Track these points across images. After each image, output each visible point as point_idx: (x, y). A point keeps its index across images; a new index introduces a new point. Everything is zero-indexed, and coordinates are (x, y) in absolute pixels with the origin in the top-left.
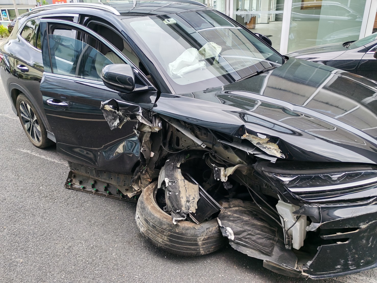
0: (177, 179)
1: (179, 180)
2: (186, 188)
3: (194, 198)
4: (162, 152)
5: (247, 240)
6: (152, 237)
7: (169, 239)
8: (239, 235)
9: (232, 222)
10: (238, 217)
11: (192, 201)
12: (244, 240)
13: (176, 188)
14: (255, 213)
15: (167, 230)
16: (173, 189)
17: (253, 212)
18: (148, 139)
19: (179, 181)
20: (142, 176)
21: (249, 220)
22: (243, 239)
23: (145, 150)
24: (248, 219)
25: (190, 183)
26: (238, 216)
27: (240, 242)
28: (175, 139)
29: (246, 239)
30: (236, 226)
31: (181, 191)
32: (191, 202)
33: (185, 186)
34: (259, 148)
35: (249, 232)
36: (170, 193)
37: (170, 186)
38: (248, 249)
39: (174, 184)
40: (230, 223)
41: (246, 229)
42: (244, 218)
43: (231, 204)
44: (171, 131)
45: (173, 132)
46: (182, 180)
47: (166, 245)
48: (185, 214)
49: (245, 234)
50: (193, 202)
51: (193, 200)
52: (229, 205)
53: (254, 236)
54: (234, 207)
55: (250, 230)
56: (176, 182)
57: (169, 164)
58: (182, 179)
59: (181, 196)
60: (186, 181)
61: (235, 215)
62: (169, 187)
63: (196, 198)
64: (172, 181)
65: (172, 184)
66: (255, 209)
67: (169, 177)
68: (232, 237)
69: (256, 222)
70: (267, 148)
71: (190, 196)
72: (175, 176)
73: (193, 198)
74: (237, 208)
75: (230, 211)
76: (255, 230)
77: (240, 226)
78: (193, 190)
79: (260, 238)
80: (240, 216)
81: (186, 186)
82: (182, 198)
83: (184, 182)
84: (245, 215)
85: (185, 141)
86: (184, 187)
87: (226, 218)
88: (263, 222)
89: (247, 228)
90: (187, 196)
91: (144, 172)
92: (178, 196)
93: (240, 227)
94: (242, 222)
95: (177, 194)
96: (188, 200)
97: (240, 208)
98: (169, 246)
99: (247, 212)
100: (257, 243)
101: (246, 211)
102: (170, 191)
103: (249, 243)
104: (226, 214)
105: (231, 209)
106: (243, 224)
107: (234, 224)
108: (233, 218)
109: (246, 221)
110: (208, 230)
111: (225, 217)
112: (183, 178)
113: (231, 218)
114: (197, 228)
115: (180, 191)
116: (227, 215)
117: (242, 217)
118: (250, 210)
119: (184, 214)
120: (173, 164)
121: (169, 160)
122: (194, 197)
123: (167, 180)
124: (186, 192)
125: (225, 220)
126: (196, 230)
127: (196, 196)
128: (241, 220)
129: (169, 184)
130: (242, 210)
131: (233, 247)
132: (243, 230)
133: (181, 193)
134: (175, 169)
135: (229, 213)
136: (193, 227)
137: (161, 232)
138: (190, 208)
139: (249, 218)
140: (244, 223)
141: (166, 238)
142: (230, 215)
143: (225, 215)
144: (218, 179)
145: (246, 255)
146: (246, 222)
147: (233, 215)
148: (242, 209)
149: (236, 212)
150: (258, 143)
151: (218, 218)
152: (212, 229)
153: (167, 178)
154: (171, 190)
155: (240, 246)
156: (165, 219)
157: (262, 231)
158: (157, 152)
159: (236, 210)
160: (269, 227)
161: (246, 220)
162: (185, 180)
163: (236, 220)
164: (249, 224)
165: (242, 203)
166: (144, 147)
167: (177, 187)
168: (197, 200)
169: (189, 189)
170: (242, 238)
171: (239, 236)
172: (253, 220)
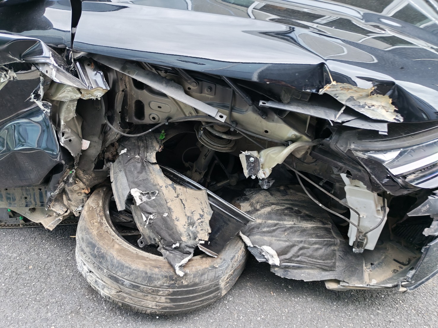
0: (158, 187)
1: (161, 187)
2: (181, 200)
3: (202, 216)
4: (107, 136)
5: (299, 259)
6: (131, 302)
7: (170, 299)
8: (286, 254)
9: (269, 234)
10: (276, 225)
11: (199, 221)
12: (296, 259)
13: (161, 205)
14: (297, 209)
15: (165, 287)
16: (154, 207)
17: (294, 208)
18: (73, 114)
19: (164, 189)
20: (67, 188)
21: (295, 224)
22: (293, 259)
23: (70, 140)
24: (293, 223)
25: (188, 189)
26: (276, 222)
27: (289, 264)
28: (133, 106)
29: (298, 256)
30: (278, 240)
31: (172, 207)
32: (197, 224)
33: (178, 197)
35: (301, 245)
36: (151, 217)
37: (146, 203)
38: (303, 271)
39: (153, 198)
40: (266, 237)
41: (295, 241)
42: (285, 223)
43: (254, 202)
44: (121, 89)
45: (126, 91)
46: (170, 187)
48: (190, 247)
49: (296, 249)
50: (202, 222)
51: (200, 219)
52: (252, 205)
53: (308, 248)
54: (262, 207)
55: (301, 242)
56: (157, 192)
57: (130, 159)
58: (168, 183)
59: (174, 217)
60: (178, 187)
61: (270, 222)
62: (145, 205)
63: (205, 214)
64: (147, 192)
65: (149, 198)
66: (292, 200)
67: (139, 186)
68: (274, 260)
69: (304, 224)
70: (367, 107)
71: (192, 213)
72: (152, 181)
73: (199, 216)
74: (268, 209)
75: (259, 217)
76: (308, 238)
77: (284, 239)
78: (197, 202)
79: (317, 249)
80: (279, 222)
81: (180, 197)
82: (177, 220)
83: (175, 189)
84: (286, 218)
85: (160, 107)
86: (175, 198)
87: (256, 230)
88: (314, 221)
89: (296, 238)
90: (189, 214)
91: (71, 180)
92: (168, 219)
93: (285, 241)
94: (285, 231)
95: (165, 215)
96: (192, 221)
97: (273, 206)
98: (171, 308)
99: (286, 211)
100: (316, 258)
101: (283, 210)
102: (151, 214)
103: (304, 262)
105: (259, 212)
106: (288, 234)
107: (274, 238)
108: (268, 227)
109: (291, 228)
110: (233, 261)
111: (253, 228)
112: (170, 182)
113: (264, 227)
114: (217, 266)
115: (169, 209)
116: (255, 225)
117: (281, 222)
118: (288, 206)
119: (188, 249)
120: (137, 156)
121: (126, 149)
122: (202, 213)
123: (136, 192)
124: (185, 207)
125: (255, 234)
126: (217, 270)
127: (205, 210)
128: (282, 228)
129: (141, 200)
130: (278, 210)
131: (279, 275)
132: (291, 244)
133: (173, 210)
134: (146, 167)
135: (259, 221)
136: (211, 267)
137: (153, 292)
138: (198, 235)
139: (293, 221)
140: (288, 232)
141: (163, 299)
142: (260, 224)
143: (252, 225)
144: (253, 176)
145: (302, 281)
146: (291, 230)
147: (265, 222)
148: (276, 208)
149: (269, 216)
150: (351, 99)
151: (242, 233)
152: (238, 256)
153: (136, 189)
154: (150, 210)
155: (289, 270)
156: (157, 270)
157: (318, 237)
158: (96, 139)
159: (269, 213)
160: (322, 226)
161: (290, 226)
162: (175, 185)
163: (274, 231)
164: (295, 231)
165: (270, 196)
166: (67, 133)
167: (163, 202)
168: (208, 218)
169: (188, 201)
170: (291, 257)
171: (287, 256)
172: (300, 223)
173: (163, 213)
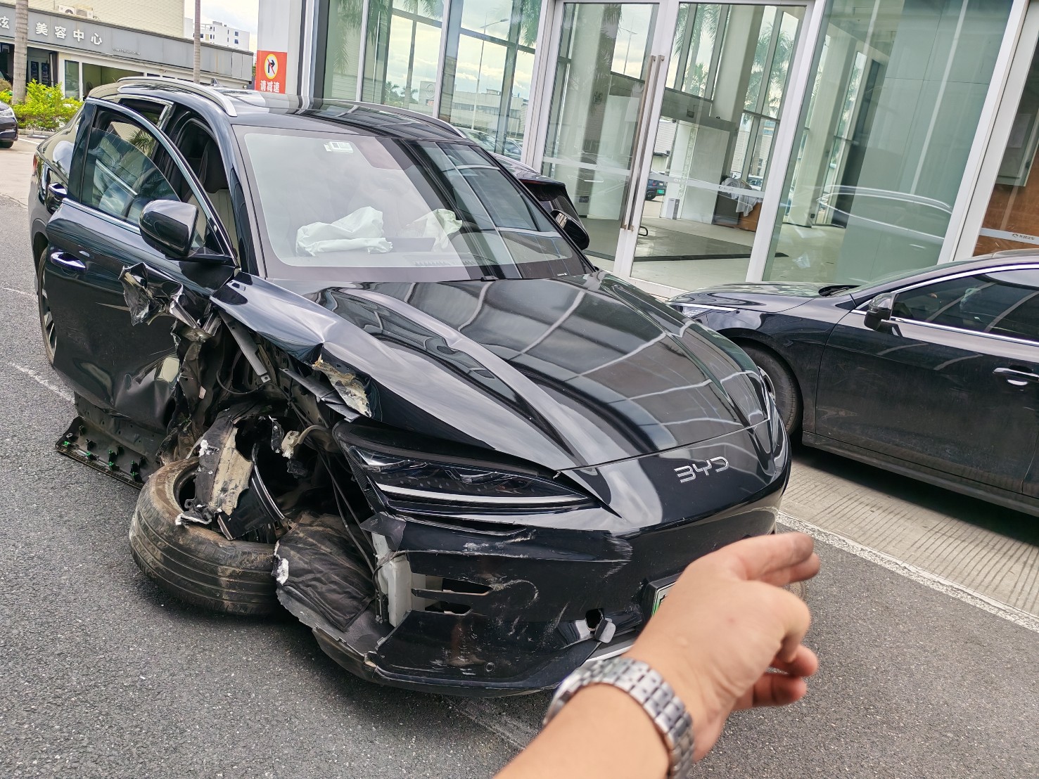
0: (222, 446)
1: (225, 447)
2: (230, 464)
3: (236, 487)
5: (309, 590)
7: (164, 557)
8: (297, 577)
9: (298, 550)
10: (312, 545)
11: (232, 491)
12: (302, 587)
13: (213, 462)
15: (164, 537)
16: (207, 462)
18: (195, 356)
19: (225, 449)
20: (180, 438)
21: (331, 553)
22: (300, 585)
23: (187, 379)
25: (242, 457)
26: (314, 542)
27: (294, 590)
29: (308, 586)
30: (300, 559)
31: (220, 469)
32: (229, 493)
33: (229, 460)
34: (339, 391)
35: (319, 575)
36: (200, 470)
37: (205, 456)
38: (305, 608)
39: (213, 454)
40: (293, 552)
41: (316, 569)
42: (323, 547)
43: (318, 520)
46: (231, 450)
47: (158, 569)
48: (210, 513)
49: (310, 576)
50: (233, 493)
51: (234, 489)
52: (313, 521)
53: (325, 584)
55: (321, 572)
56: (220, 450)
58: (232, 447)
59: (216, 479)
60: (236, 452)
61: (310, 540)
62: (205, 459)
63: (240, 486)
64: (212, 447)
67: (210, 440)
68: (282, 579)
69: (342, 560)
70: (350, 395)
71: (231, 480)
72: (222, 438)
73: (234, 486)
74: (321, 529)
75: (303, 532)
76: (333, 574)
77: (307, 561)
78: (240, 471)
79: (334, 591)
81: (231, 461)
82: (217, 483)
83: (233, 452)
84: (329, 544)
86: (227, 461)
87: (292, 542)
88: (358, 565)
89: (318, 566)
90: (227, 480)
91: (185, 429)
92: (211, 478)
93: (306, 563)
94: (316, 554)
95: (211, 473)
96: (226, 487)
97: (327, 529)
98: (163, 574)
99: (335, 539)
100: (325, 600)
101: (334, 536)
102: (201, 466)
103: (309, 595)
104: (296, 535)
105: (309, 528)
106: (315, 558)
107: (298, 555)
108: (304, 544)
109: (323, 554)
110: (244, 556)
111: (291, 540)
112: (234, 446)
113: (301, 543)
114: (221, 546)
115: (217, 469)
116: (296, 538)
117: (319, 545)
119: (207, 514)
120: (228, 417)
122: (238, 484)
124: (228, 472)
125: (288, 546)
126: (218, 549)
127: (243, 482)
128: (314, 550)
129: (205, 453)
130: (328, 533)
131: (280, 600)
132: (309, 568)
133: (219, 472)
134: (228, 427)
135: (301, 535)
136: (214, 542)
137: (155, 539)
138: (223, 504)
139: (332, 550)
140: (317, 556)
141: (159, 553)
142: (300, 538)
143: (293, 537)
144: (278, 451)
145: (297, 619)
146: (323, 557)
147: (306, 538)
149: (313, 535)
150: (339, 383)
151: (279, 542)
152: (256, 558)
153: (207, 444)
154: (203, 463)
155: (293, 599)
156: (167, 515)
157: (345, 578)
158: (210, 389)
159: (317, 532)
161: (324, 552)
162: (235, 450)
163: (306, 549)
164: (326, 560)
166: (186, 371)
167: (217, 461)
168: (240, 490)
169: (235, 467)
170: (300, 583)
171: (296, 579)
172: (338, 555)
173: (209, 470)
